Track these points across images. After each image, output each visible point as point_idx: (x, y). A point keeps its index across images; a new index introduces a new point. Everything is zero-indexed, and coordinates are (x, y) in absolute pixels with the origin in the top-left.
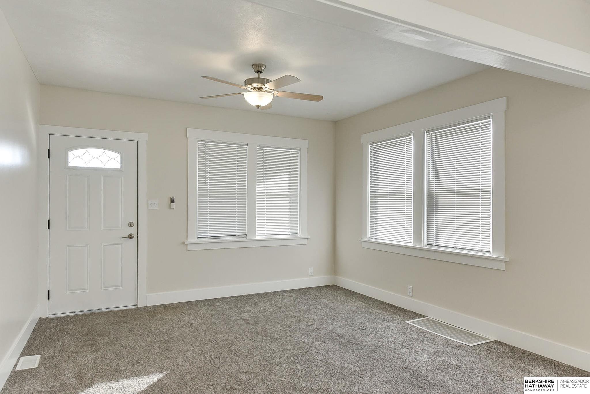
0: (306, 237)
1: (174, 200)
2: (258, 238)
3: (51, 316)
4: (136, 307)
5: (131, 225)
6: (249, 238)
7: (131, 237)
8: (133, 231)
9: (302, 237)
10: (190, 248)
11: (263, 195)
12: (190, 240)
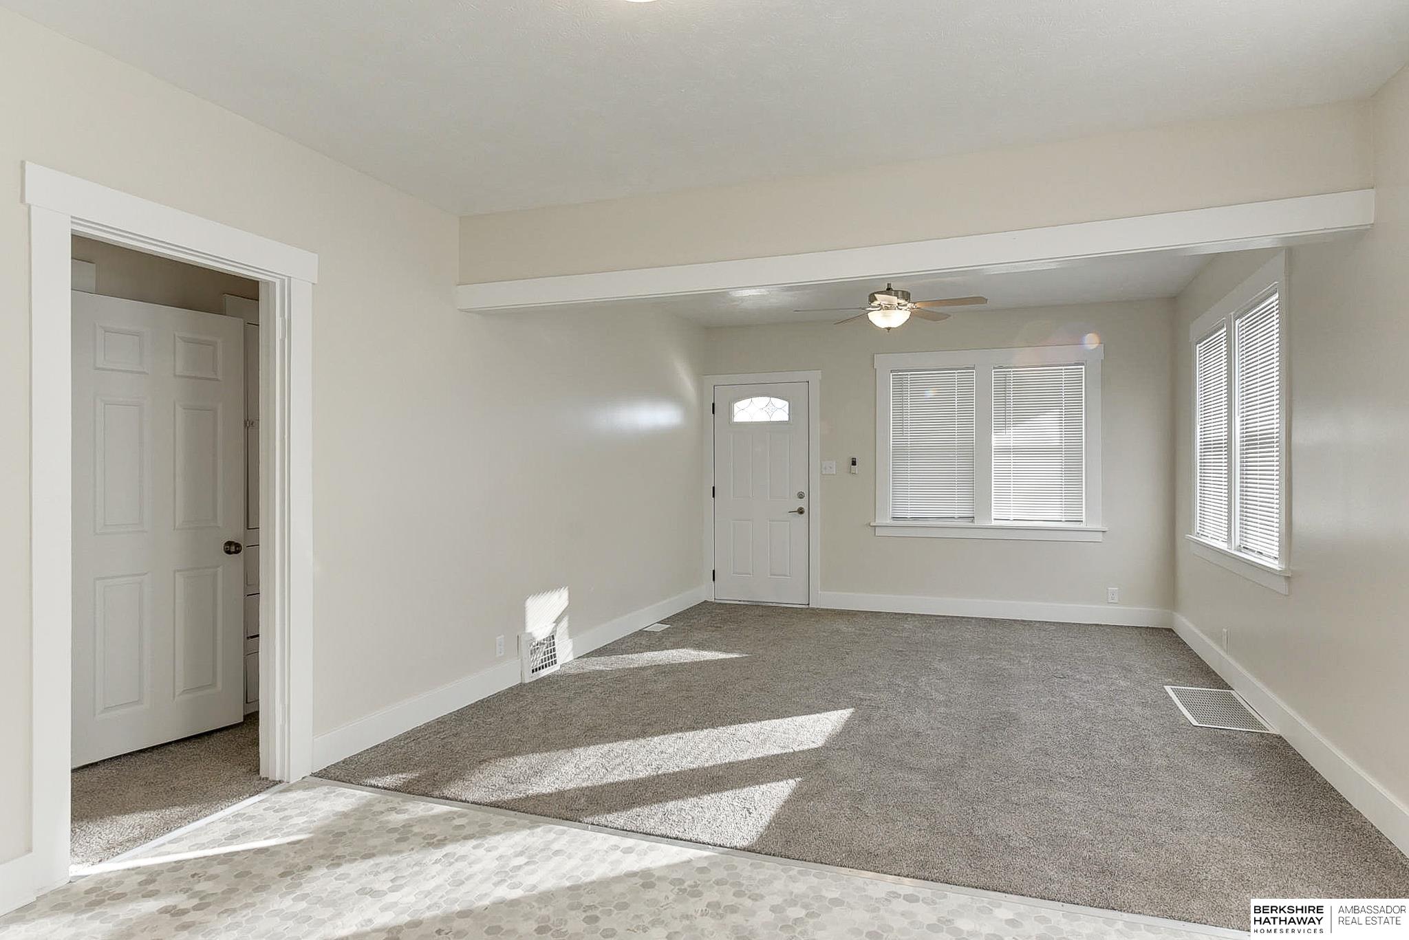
0: (1099, 527)
1: (855, 462)
2: (994, 523)
3: (716, 601)
4: (807, 606)
5: (801, 496)
6: (977, 523)
7: (801, 511)
8: (802, 503)
9: (1090, 527)
10: (879, 532)
11: (1005, 451)
12: (878, 522)
